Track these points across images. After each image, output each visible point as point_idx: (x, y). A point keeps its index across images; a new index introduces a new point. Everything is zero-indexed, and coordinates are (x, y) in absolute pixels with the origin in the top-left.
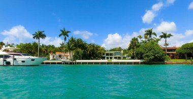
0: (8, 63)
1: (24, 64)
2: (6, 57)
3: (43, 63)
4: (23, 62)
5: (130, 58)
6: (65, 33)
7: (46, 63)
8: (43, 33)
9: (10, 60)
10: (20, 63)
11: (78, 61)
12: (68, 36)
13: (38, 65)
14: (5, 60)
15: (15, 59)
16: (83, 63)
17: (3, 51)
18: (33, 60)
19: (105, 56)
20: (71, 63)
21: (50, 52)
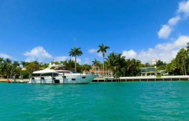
0: (57, 82)
1: (74, 82)
2: (56, 75)
4: (73, 79)
5: (167, 73)
6: (103, 49)
8: (79, 50)
9: (59, 78)
10: (70, 81)
14: (54, 79)
15: (65, 77)
18: (84, 78)
20: (114, 81)
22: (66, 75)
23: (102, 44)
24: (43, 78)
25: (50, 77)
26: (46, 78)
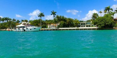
0: (25, 30)
1: (31, 30)
2: (24, 27)
3: (40, 30)
4: (31, 29)
7: (41, 30)
8: (43, 14)
9: (25, 29)
10: (29, 30)
11: (60, 28)
12: (56, 15)
13: (37, 31)
14: (23, 29)
15: (27, 28)
16: (63, 30)
17: (23, 24)
18: (35, 28)
19: (80, 25)
21: (48, 24)
22: (27, 27)
23: (53, 11)
24: (19, 29)
25: (22, 28)
26: (20, 29)
